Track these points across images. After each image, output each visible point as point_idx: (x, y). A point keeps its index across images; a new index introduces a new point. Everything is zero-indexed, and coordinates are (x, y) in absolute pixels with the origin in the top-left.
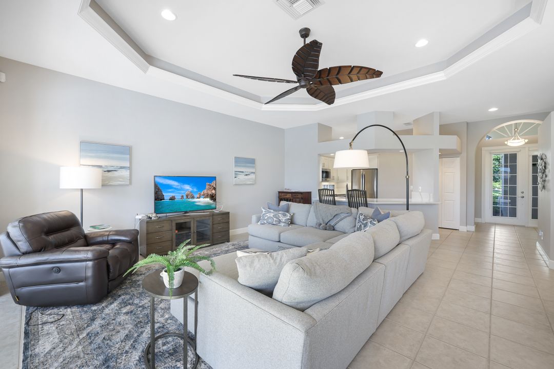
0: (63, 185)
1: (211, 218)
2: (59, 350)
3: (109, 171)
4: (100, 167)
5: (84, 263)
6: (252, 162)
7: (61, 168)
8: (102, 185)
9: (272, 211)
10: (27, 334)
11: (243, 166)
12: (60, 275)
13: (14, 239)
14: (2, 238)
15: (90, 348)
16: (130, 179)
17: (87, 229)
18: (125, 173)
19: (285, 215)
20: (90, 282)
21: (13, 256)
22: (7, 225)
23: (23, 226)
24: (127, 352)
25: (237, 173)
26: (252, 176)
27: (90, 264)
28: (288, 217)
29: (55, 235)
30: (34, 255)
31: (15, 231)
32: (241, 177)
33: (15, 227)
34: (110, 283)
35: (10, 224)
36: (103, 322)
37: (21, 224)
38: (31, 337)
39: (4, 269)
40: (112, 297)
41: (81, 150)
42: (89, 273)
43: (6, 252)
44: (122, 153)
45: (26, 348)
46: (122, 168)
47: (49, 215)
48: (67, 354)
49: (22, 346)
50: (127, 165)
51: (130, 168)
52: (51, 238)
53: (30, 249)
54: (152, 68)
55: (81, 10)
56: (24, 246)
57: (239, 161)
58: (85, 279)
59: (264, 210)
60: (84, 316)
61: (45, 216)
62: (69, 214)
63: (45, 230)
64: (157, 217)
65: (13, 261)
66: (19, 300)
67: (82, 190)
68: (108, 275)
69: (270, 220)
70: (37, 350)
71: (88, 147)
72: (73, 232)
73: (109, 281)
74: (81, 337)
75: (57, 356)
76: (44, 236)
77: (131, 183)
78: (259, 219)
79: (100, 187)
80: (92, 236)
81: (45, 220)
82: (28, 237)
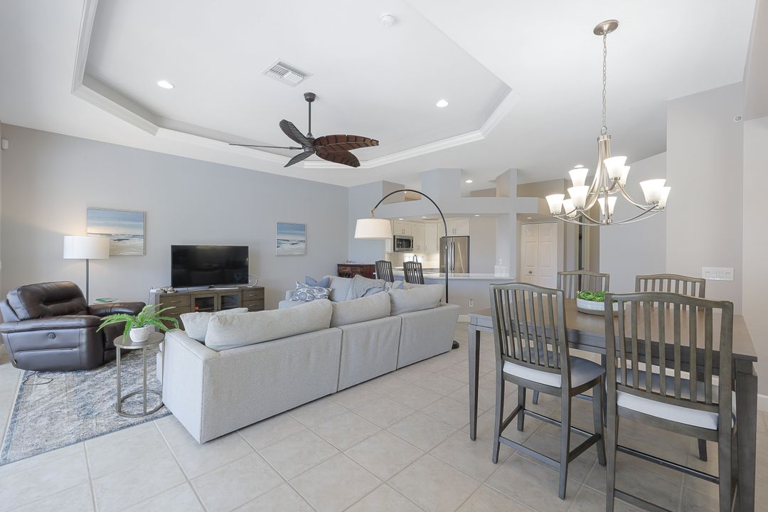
0: (67, 255)
1: (240, 294)
2: (47, 399)
3: (119, 240)
4: (110, 235)
5: (78, 330)
6: (301, 228)
7: (65, 237)
8: (110, 256)
9: (307, 286)
10: (21, 389)
11: (289, 234)
12: (55, 341)
13: (13, 306)
14: (1, 305)
15: (74, 398)
16: (145, 249)
17: (92, 302)
18: (139, 242)
19: (320, 291)
20: (84, 348)
21: (11, 322)
22: (7, 293)
23: (20, 294)
24: (104, 401)
25: (279, 242)
26: (302, 245)
27: (84, 331)
28: (325, 293)
29: (54, 305)
30: (31, 321)
31: (14, 299)
32: (287, 246)
33: (14, 294)
34: (105, 352)
35: (10, 292)
36: (92, 383)
37: (19, 292)
38: (25, 391)
39: (3, 334)
40: (108, 366)
41: (88, 218)
42: (84, 339)
43: (5, 319)
44: (134, 220)
45: (19, 397)
46: (134, 236)
47: (49, 285)
48: (53, 401)
49: (16, 397)
50: (141, 232)
51: (144, 237)
52: (50, 307)
53: (28, 316)
54: (161, 130)
55: (74, 89)
56: (22, 313)
57: (282, 227)
58: (79, 345)
59: (298, 285)
60: (76, 379)
61: (44, 286)
62: (71, 285)
63: (44, 299)
64: (174, 290)
65: (11, 327)
66: (18, 364)
67: (87, 260)
68: (104, 345)
69: (302, 296)
70: (28, 399)
71: (95, 214)
72: (75, 302)
73: (105, 351)
74: (68, 392)
75: (44, 403)
76: (42, 305)
77: (145, 254)
78: (292, 295)
79: (108, 257)
80: (95, 308)
81: (44, 289)
82: (27, 304)
